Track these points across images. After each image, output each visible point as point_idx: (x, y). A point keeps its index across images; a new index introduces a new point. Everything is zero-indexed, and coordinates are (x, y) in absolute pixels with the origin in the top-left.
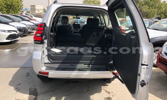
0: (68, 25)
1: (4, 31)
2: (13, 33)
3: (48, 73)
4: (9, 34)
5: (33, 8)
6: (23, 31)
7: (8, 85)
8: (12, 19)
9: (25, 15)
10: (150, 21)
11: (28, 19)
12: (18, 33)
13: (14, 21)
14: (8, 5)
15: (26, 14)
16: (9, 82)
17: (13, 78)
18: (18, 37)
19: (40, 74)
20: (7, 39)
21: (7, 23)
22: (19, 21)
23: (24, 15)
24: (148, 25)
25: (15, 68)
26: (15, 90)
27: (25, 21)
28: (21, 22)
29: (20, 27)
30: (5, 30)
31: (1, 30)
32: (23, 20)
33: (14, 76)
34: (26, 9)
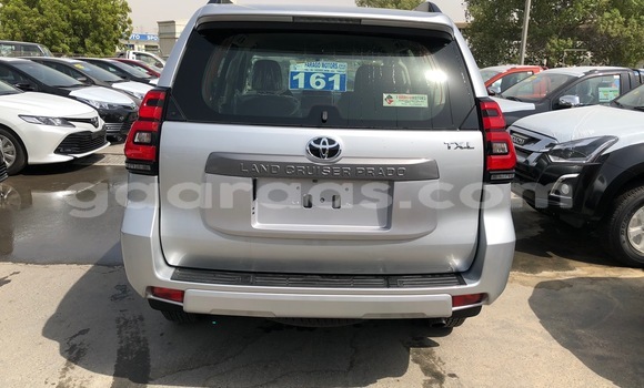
0: (277, 93)
1: (47, 121)
2: (80, 127)
3: (180, 295)
4: (67, 131)
5: (167, 30)
6: (122, 118)
7: (40, 332)
8: (83, 75)
9: (135, 60)
10: (625, 75)
11: (143, 73)
12: (100, 128)
13: (89, 82)
14: (75, 22)
15: (138, 55)
16: (45, 321)
17: (61, 307)
18: (102, 144)
19: (152, 297)
20: (57, 151)
21: (62, 91)
22: (108, 84)
23: (130, 59)
24: (618, 94)
25: (75, 266)
26: (62, 354)
27: (132, 83)
28: (114, 85)
29: (109, 106)
30: (54, 119)
31: (37, 118)
32: (126, 77)
33: (68, 296)
34: (144, 37)
